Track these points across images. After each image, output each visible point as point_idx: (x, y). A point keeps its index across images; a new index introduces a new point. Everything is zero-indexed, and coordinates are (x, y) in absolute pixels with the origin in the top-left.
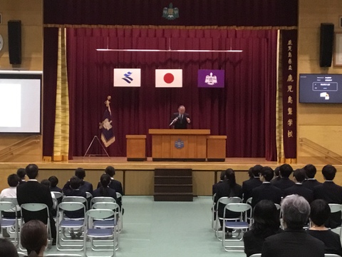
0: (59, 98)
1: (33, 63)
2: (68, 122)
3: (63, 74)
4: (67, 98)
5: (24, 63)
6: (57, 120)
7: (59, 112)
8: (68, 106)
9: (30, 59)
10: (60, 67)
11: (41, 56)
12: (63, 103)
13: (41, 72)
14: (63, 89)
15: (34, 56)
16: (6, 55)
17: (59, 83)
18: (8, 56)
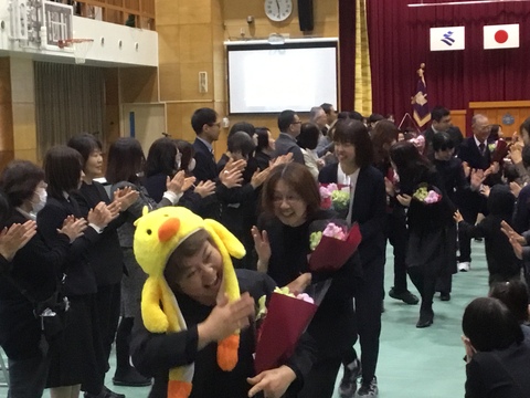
0: (358, 69)
1: (327, 28)
2: (370, 98)
3: (363, 39)
4: (369, 68)
5: (316, 28)
6: (357, 96)
7: (359, 85)
8: (369, 79)
9: (323, 23)
10: (358, 32)
11: (336, 19)
12: (364, 74)
13: (336, 39)
14: (363, 58)
15: (327, 20)
16: (296, 21)
17: (358, 50)
18: (297, 21)
